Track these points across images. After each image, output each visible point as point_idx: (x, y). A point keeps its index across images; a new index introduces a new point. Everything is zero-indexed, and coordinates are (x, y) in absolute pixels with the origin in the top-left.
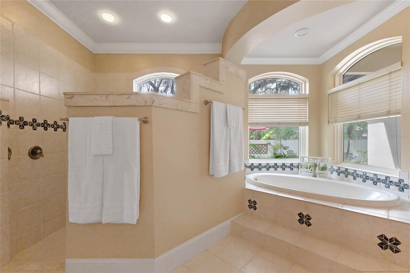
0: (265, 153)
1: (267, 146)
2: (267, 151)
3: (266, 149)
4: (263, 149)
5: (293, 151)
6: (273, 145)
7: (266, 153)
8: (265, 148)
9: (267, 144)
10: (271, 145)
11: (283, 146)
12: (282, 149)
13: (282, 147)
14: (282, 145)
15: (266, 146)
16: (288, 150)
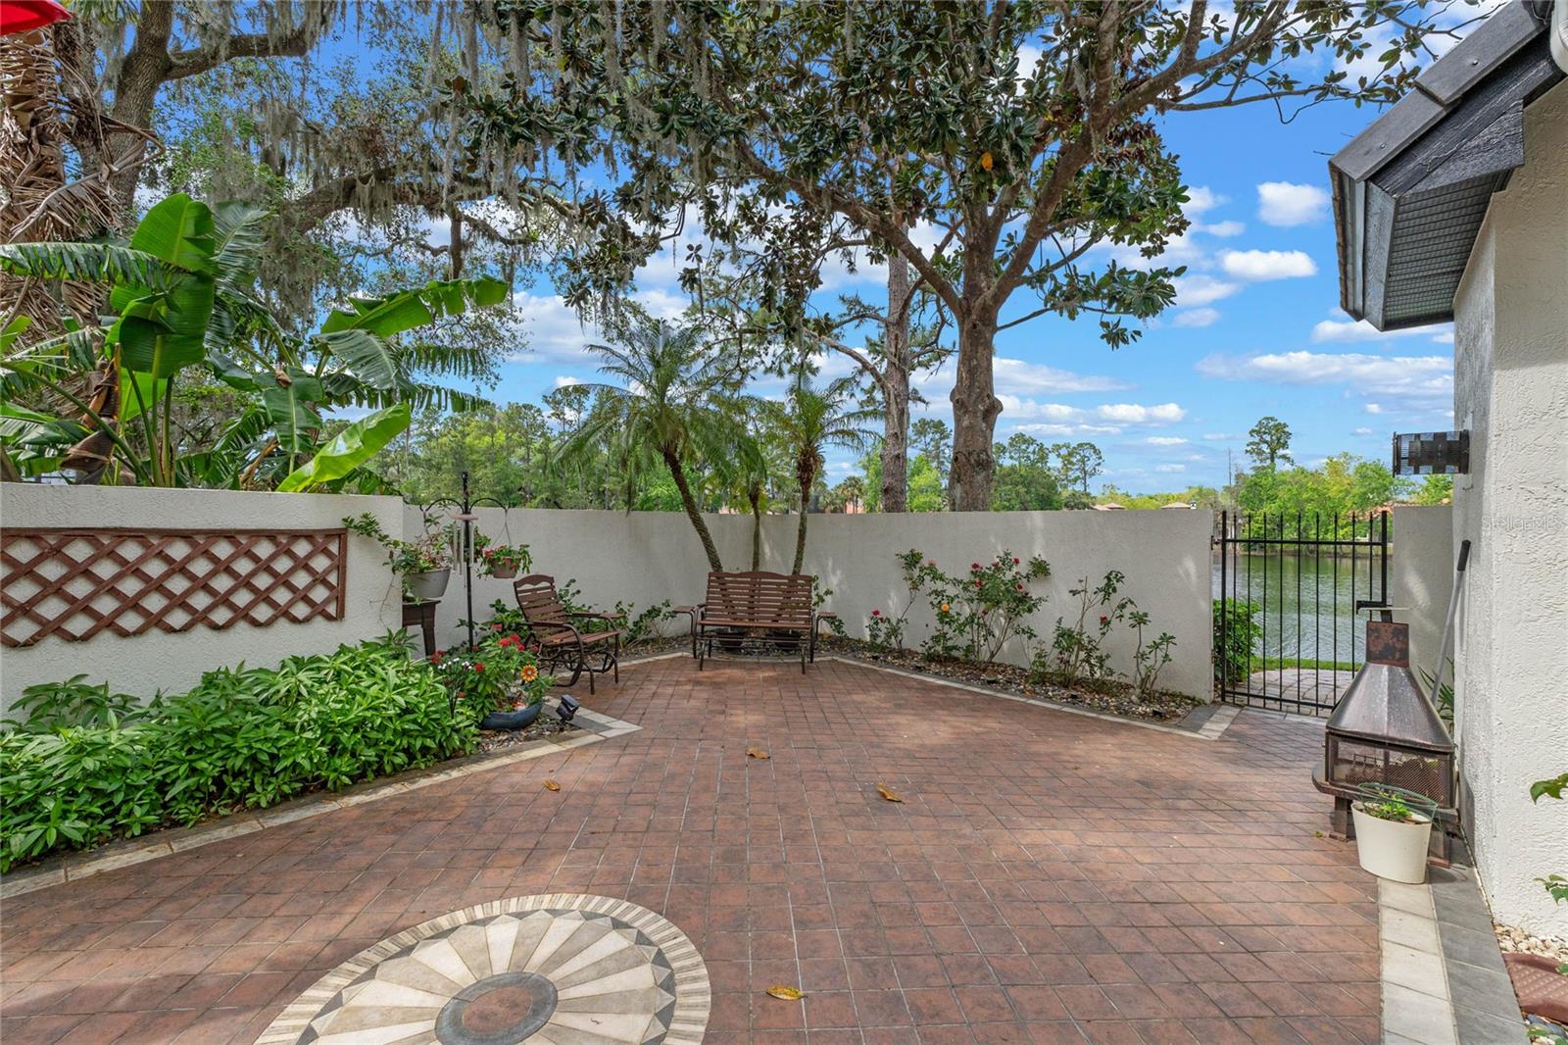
0: (319, 610)
1: (343, 548)
2: (339, 596)
3: (333, 579)
4: (301, 580)
5: (551, 580)
6: (400, 539)
7: (329, 618)
8: (320, 563)
9: (339, 535)
10: (382, 538)
11: (485, 549)
12: (479, 567)
13: (478, 553)
14: (482, 542)
15: (334, 548)
16: (520, 575)
